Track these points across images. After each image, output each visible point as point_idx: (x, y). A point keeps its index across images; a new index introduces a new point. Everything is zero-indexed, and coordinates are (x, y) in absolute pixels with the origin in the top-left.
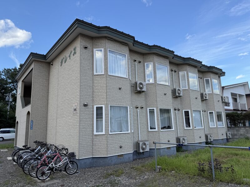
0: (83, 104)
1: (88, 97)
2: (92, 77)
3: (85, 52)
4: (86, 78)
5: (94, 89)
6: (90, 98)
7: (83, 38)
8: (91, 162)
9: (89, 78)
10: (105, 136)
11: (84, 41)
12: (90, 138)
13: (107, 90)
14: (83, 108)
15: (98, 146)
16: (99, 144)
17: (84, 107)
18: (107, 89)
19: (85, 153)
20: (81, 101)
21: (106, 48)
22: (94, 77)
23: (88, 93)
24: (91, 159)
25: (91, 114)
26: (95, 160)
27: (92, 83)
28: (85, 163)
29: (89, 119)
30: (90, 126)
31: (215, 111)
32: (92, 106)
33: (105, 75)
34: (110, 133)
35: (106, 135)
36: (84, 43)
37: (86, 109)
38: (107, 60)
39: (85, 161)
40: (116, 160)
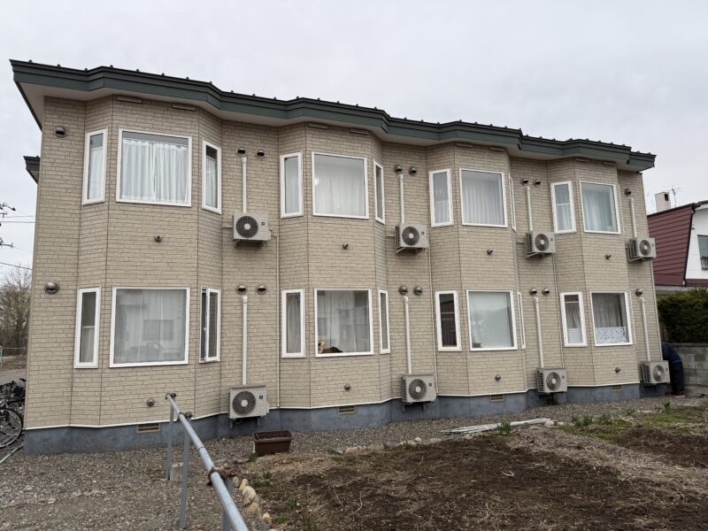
0: (42, 287)
1: (62, 266)
2: (77, 212)
3: (58, 145)
4: (56, 215)
5: (82, 245)
6: (68, 270)
7: (54, 108)
8: (64, 440)
9: (69, 215)
10: (96, 371)
11: (55, 116)
12: (63, 376)
13: (109, 246)
14: (43, 296)
15: (82, 398)
16: (85, 394)
17: (47, 295)
18: (109, 241)
19: (44, 414)
20: (37, 278)
21: (114, 126)
22: (83, 211)
23: (61, 257)
24: (65, 431)
25: (70, 313)
26: (76, 434)
27: (76, 228)
28: (45, 440)
29: (63, 327)
30: (63, 345)
31: (585, 291)
32: (72, 292)
33: (107, 203)
34: (112, 365)
35: (99, 371)
36: (57, 121)
37: (53, 300)
38: (113, 162)
39: (46, 435)
40: (131, 437)
